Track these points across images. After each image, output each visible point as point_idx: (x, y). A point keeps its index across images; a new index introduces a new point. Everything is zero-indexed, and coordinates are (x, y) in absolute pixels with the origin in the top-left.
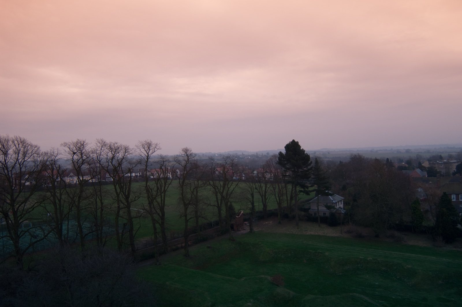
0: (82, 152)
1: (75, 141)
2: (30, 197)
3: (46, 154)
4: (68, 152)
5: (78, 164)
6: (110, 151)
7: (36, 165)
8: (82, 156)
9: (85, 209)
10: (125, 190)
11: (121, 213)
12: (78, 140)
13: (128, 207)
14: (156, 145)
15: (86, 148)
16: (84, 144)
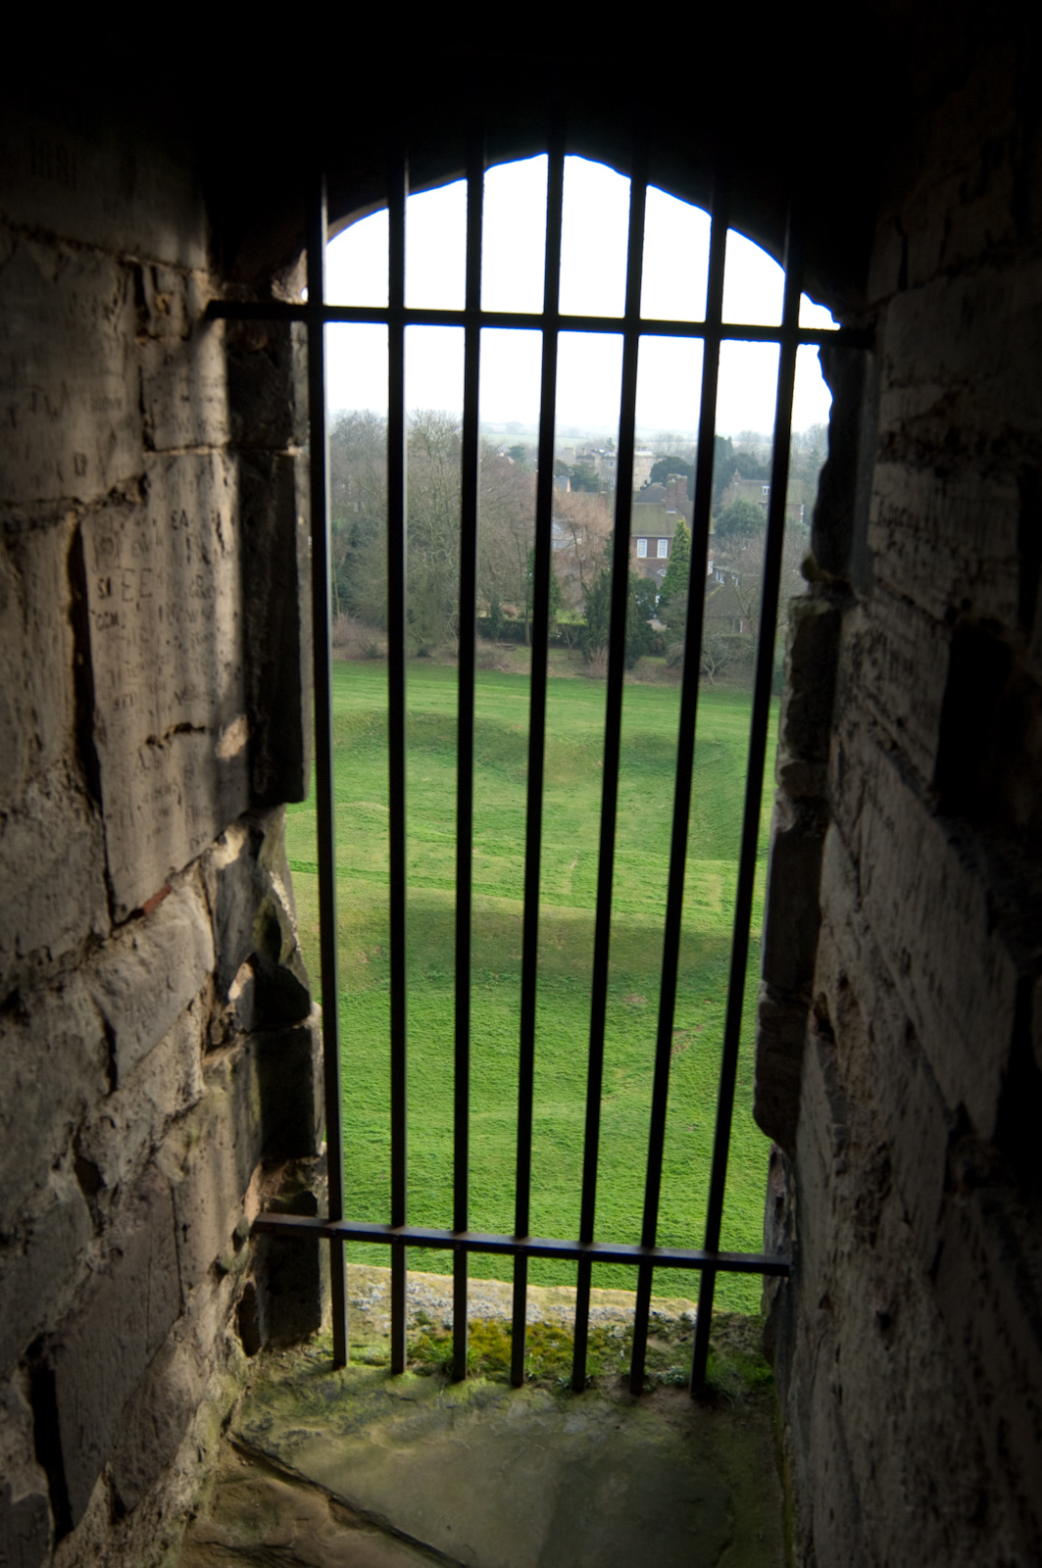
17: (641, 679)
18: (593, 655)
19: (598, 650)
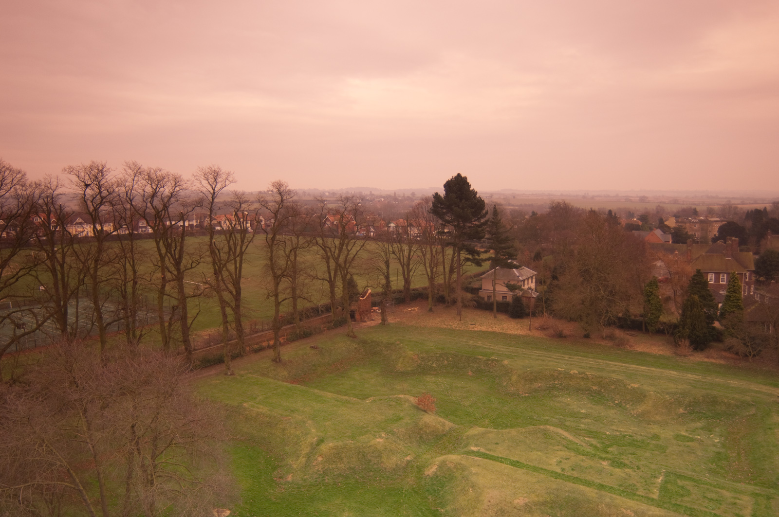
0: (101, 184)
1: (88, 164)
2: (12, 258)
3: (38, 185)
4: (75, 183)
5: (93, 205)
6: (149, 182)
7: (20, 204)
8: (100, 190)
9: (107, 280)
10: (174, 251)
11: (168, 288)
12: (93, 162)
13: (179, 278)
14: (228, 174)
15: (107, 177)
16: (105, 169)
17: (708, 357)
18: (680, 343)
19: (683, 341)
